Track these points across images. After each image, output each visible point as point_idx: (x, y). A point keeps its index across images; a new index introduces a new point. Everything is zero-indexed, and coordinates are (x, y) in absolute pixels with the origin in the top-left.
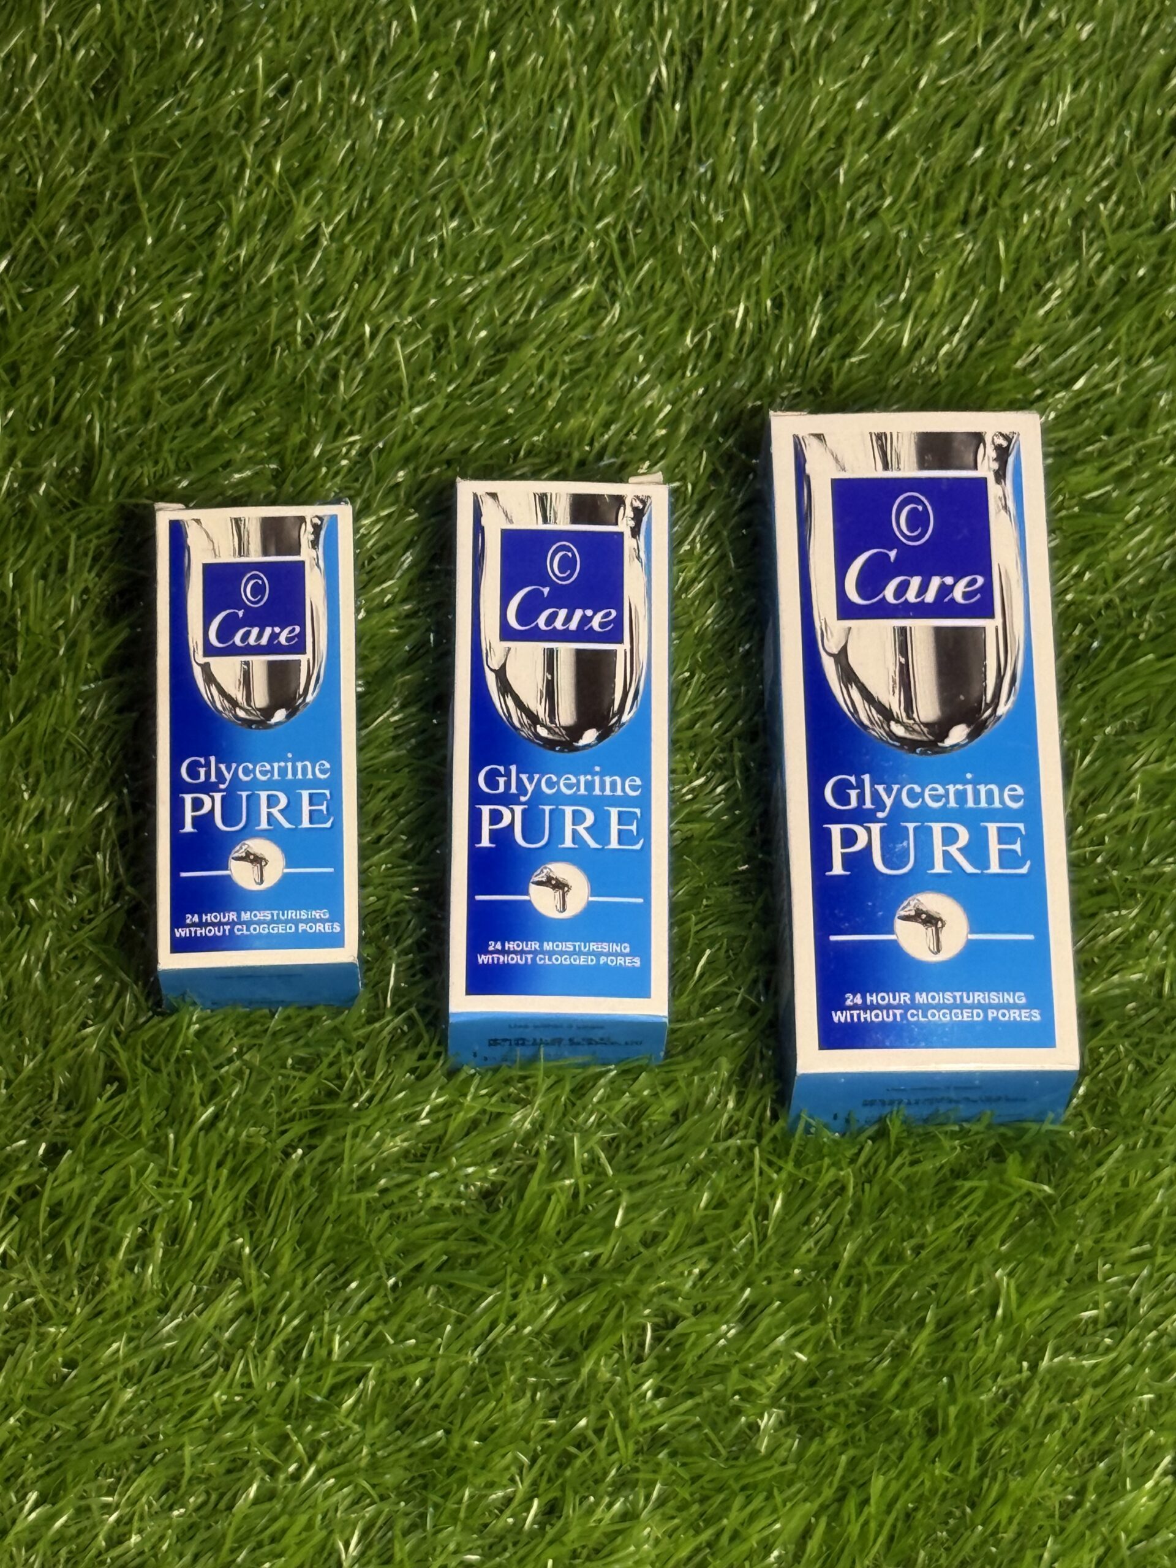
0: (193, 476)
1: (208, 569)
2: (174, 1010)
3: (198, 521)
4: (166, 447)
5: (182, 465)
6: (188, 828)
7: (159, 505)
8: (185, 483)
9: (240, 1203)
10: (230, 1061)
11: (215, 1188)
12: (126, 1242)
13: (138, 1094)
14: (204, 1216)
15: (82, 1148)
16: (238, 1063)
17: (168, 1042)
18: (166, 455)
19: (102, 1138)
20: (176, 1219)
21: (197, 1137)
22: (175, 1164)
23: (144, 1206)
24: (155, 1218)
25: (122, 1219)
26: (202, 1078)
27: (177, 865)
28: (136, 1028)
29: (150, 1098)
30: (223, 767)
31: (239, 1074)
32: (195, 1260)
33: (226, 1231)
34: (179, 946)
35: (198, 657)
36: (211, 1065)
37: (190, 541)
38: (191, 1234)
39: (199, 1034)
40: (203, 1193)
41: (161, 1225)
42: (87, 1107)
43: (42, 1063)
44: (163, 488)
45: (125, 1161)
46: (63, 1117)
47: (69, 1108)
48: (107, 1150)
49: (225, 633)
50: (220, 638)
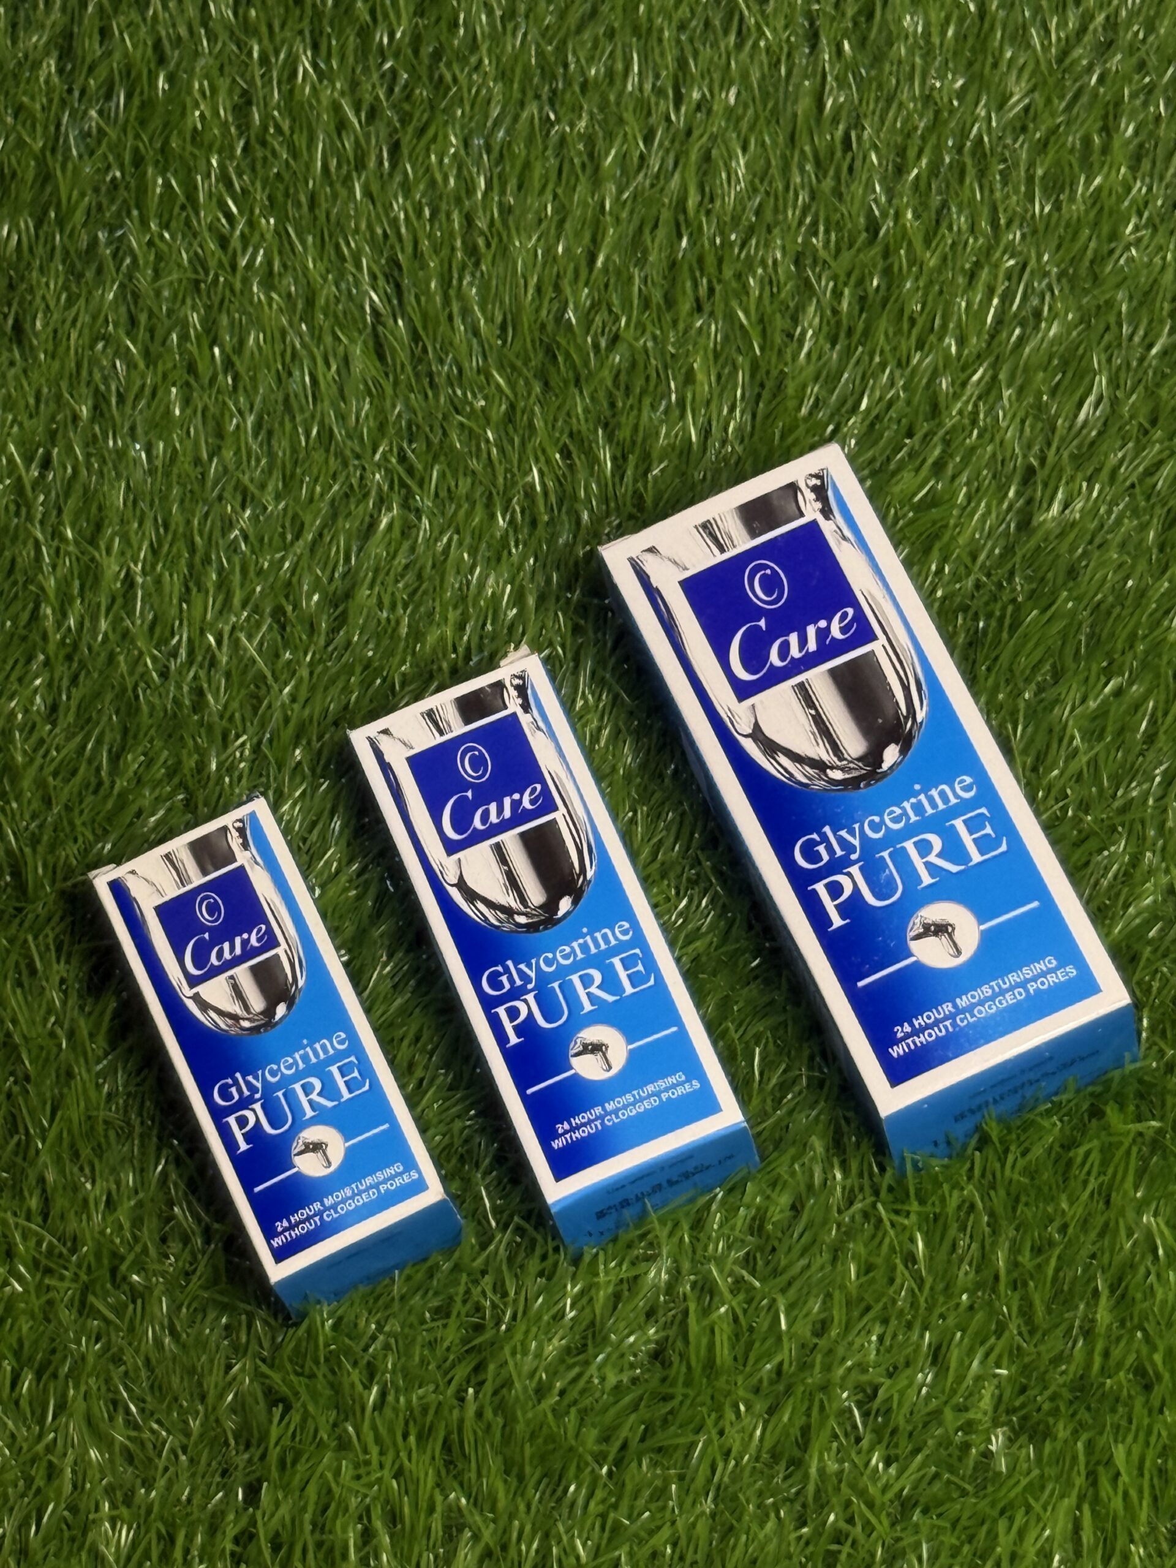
0: (113, 837)
1: (161, 911)
2: (304, 1316)
3: (133, 872)
4: (78, 822)
5: (100, 832)
6: (245, 1147)
7: (92, 874)
8: (108, 846)
9: (439, 1463)
10: (374, 1338)
11: (410, 1458)
12: (352, 1542)
13: (304, 1406)
14: (412, 1488)
15: (275, 1474)
16: (381, 1338)
17: (312, 1345)
18: (81, 829)
19: (289, 1458)
20: (387, 1502)
21: (373, 1420)
22: (366, 1451)
23: (354, 1502)
24: (368, 1510)
25: (339, 1524)
26: (355, 1365)
27: (248, 1184)
28: (276, 1348)
29: (316, 1403)
30: (250, 1078)
31: (386, 1347)
32: (420, 1529)
33: (437, 1491)
34: (281, 1254)
35: (186, 992)
36: (358, 1349)
37: (134, 893)
38: (406, 1510)
39: (335, 1327)
40: (401, 1467)
41: (377, 1512)
42: (264, 1437)
43: (206, 1416)
44: (91, 857)
45: (320, 1469)
46: (246, 1456)
47: (248, 1446)
48: (299, 1467)
49: (200, 960)
50: (197, 966)
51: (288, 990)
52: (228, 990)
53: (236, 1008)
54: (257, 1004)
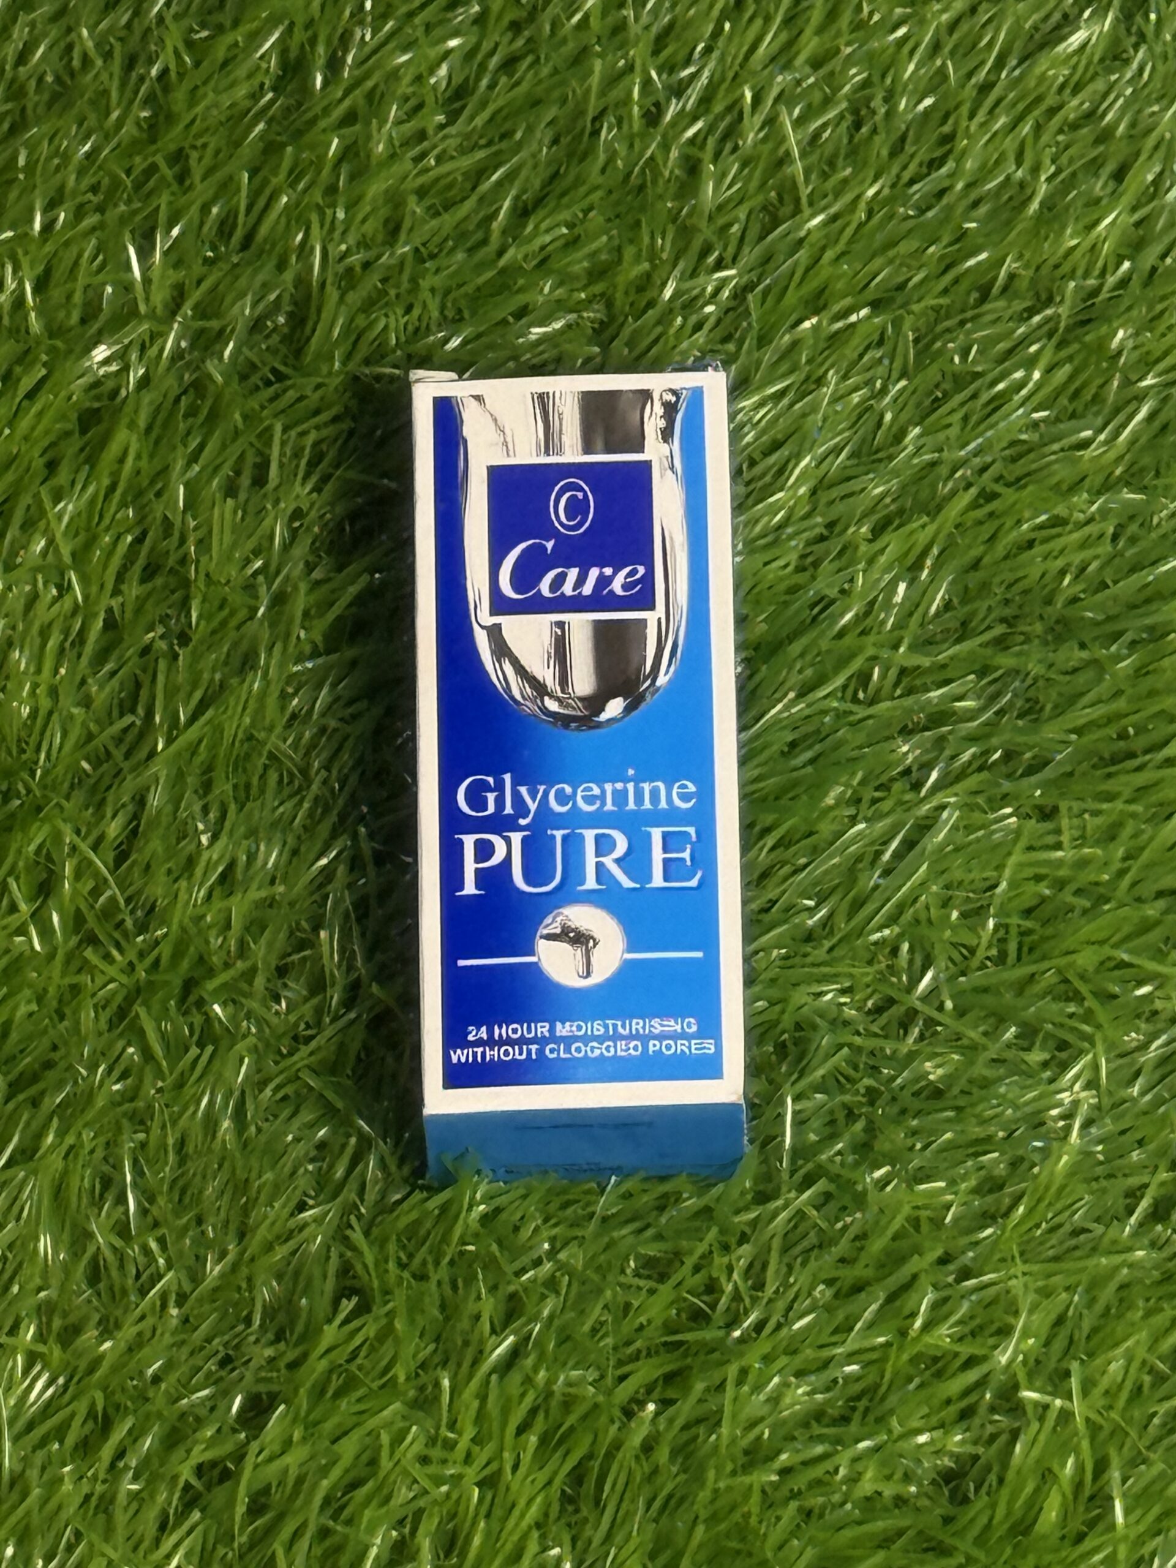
0: (468, 331)
1: (499, 477)
2: (447, 1180)
3: (478, 398)
4: (425, 284)
5: (450, 314)
6: (470, 888)
7: (416, 374)
8: (455, 343)
9: (555, 1489)
10: (538, 1263)
11: (515, 1467)
12: (374, 1551)
13: (391, 1315)
14: (498, 1512)
15: (303, 1399)
16: (548, 1266)
17: (441, 1229)
18: (426, 295)
19: (335, 1384)
20: (453, 1516)
21: (487, 1382)
22: (452, 1426)
23: (403, 1494)
24: (418, 1515)
25: (368, 1514)
26: (493, 1289)
27: (451, 951)
28: (383, 1208)
29: (412, 1322)
30: (523, 790)
31: (551, 1284)
33: (535, 1534)
34: (456, 1077)
35: (482, 615)
36: (509, 1269)
37: (468, 430)
38: (477, 1541)
39: (485, 1219)
40: (500, 1471)
41: (429, 1525)
42: (310, 1334)
43: (235, 1267)
44: (420, 346)
45: (372, 1423)
46: (269, 1352)
47: (279, 1337)
48: (343, 1404)
49: (525, 576)
50: (516, 585)
51: (638, 683)
52: (546, 640)
53: (547, 675)
54: (583, 682)
